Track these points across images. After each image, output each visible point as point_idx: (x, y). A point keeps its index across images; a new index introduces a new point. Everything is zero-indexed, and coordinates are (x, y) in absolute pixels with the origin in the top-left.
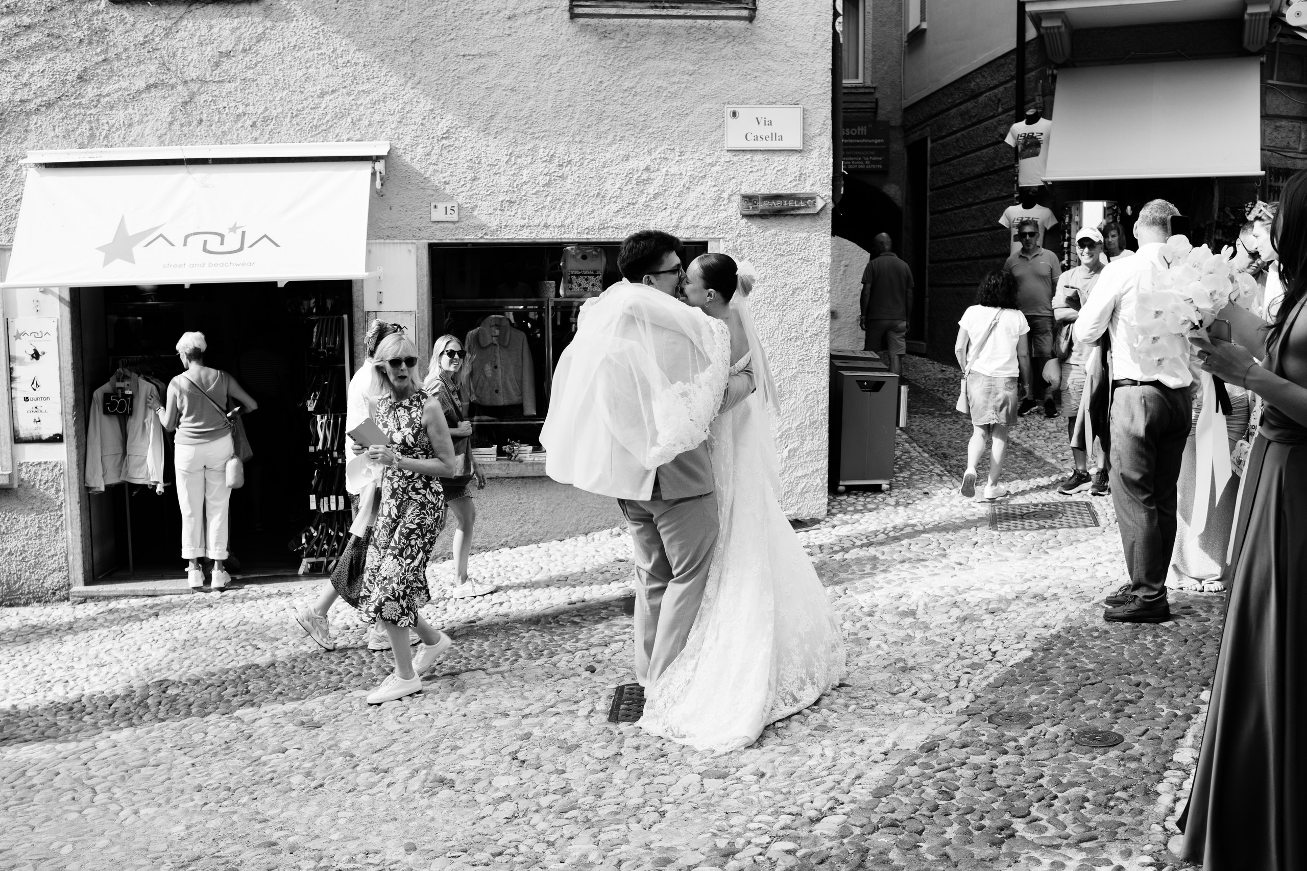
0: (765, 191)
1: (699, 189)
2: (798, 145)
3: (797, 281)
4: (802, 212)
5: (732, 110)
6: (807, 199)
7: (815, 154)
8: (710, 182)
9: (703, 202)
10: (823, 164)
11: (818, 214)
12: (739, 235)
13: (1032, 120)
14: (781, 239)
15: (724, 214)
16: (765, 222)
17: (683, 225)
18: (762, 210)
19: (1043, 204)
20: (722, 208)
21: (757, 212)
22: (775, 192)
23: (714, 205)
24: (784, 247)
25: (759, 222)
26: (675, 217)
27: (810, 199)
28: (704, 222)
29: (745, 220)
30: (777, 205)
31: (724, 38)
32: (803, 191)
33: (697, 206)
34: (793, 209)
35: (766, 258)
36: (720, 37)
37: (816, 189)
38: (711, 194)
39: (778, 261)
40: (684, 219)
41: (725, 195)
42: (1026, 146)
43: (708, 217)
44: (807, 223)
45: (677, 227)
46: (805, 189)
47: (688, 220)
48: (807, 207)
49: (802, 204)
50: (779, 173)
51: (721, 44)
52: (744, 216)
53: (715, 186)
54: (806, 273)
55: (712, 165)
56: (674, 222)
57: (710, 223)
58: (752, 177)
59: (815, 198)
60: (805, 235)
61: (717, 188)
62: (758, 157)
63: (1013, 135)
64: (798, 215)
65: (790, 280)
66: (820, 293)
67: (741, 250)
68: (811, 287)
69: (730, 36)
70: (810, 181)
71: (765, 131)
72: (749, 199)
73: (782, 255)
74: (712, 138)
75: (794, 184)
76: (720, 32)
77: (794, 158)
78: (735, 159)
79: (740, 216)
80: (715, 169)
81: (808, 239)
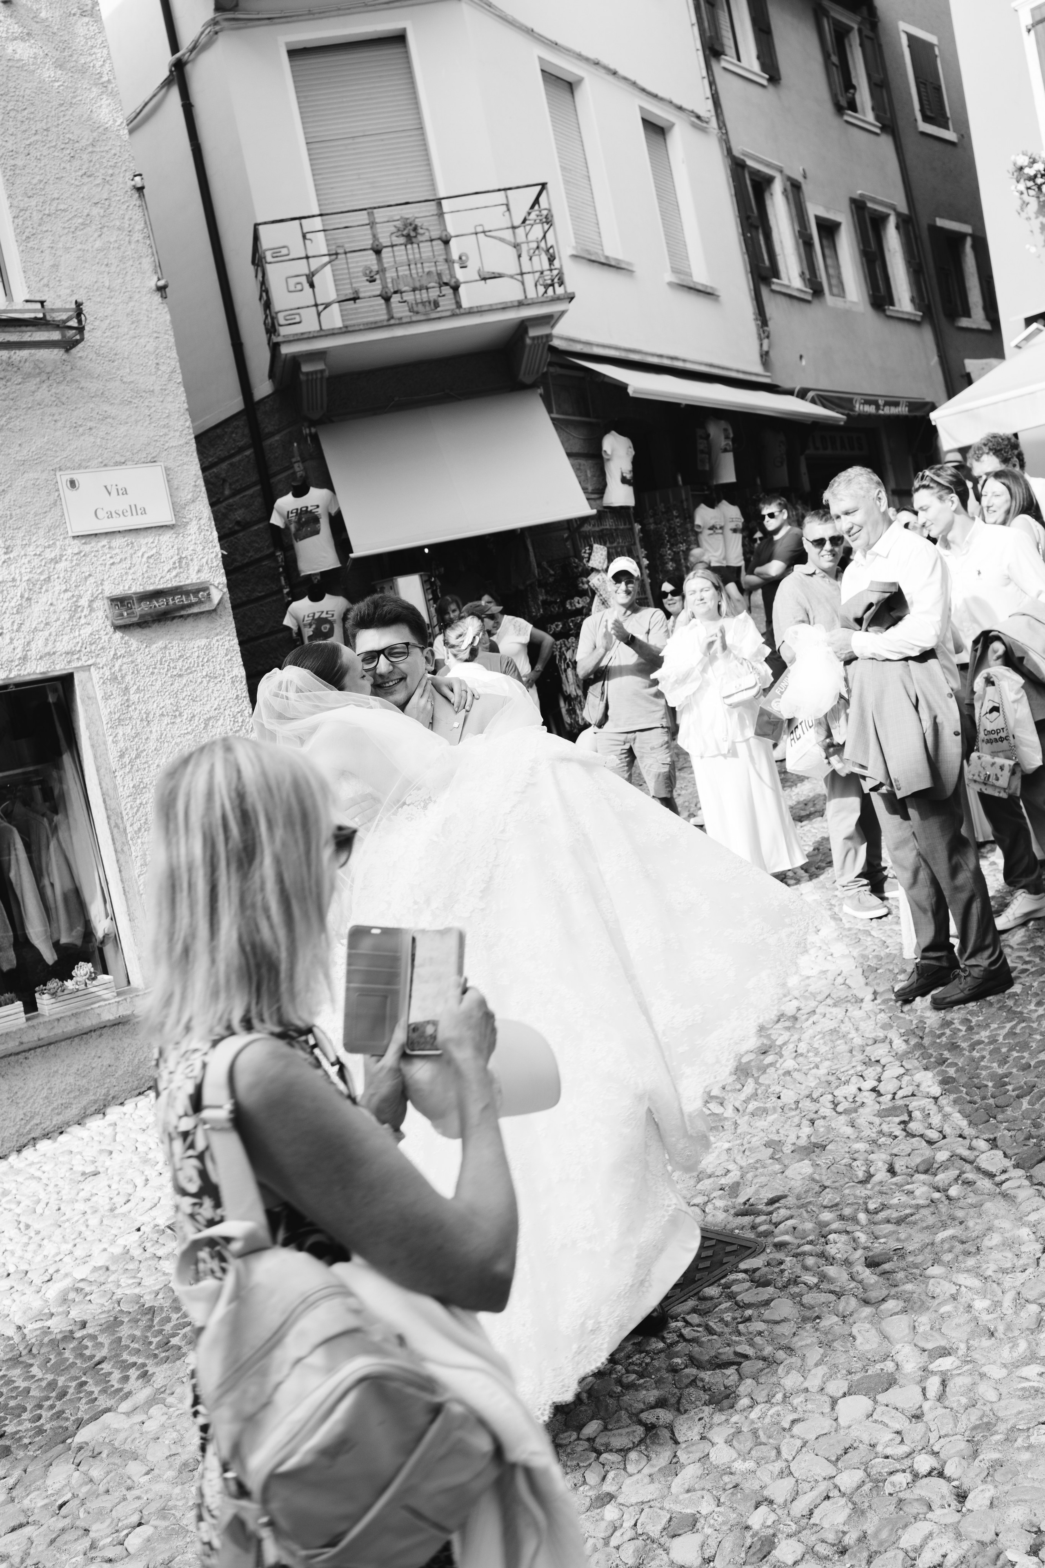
0: (137, 588)
1: (44, 598)
2: (167, 517)
3: (207, 708)
4: (195, 610)
5: (69, 477)
6: (196, 592)
7: (193, 528)
8: (57, 586)
9: (55, 617)
10: (206, 540)
11: (215, 610)
12: (115, 657)
13: (300, 492)
14: (174, 652)
15: (88, 630)
16: (147, 633)
17: (32, 654)
18: (141, 616)
19: (334, 593)
20: (83, 621)
21: (135, 620)
22: (151, 588)
23: (71, 618)
24: (180, 663)
25: (139, 633)
26: (19, 644)
27: (201, 590)
28: (63, 645)
29: (118, 634)
30: (160, 604)
31: (35, 376)
32: (188, 582)
33: (47, 624)
34: (184, 607)
35: (159, 683)
36: (28, 376)
37: (205, 576)
38: (63, 603)
39: (176, 684)
40: (33, 645)
41: (84, 602)
42: (300, 524)
43: (66, 638)
44: (203, 624)
45: (24, 659)
46: (190, 578)
47: (38, 646)
48: (200, 602)
49: (193, 599)
50: (151, 561)
51: (32, 384)
52: (117, 628)
53: (66, 591)
54: (216, 694)
55: (56, 561)
56: (19, 653)
57: (71, 645)
58: (116, 571)
59: (205, 589)
60: (203, 642)
61: (69, 594)
62: (118, 541)
63: (280, 514)
64: (189, 615)
65: (197, 708)
66: (240, 720)
67: (123, 677)
68: (227, 712)
69: (41, 372)
70: (194, 567)
71: (119, 503)
72: (120, 602)
73: (180, 676)
74: (48, 522)
75: (174, 573)
76: (27, 367)
77: (166, 538)
78: (87, 548)
79: (110, 629)
80: (61, 566)
81: (208, 647)
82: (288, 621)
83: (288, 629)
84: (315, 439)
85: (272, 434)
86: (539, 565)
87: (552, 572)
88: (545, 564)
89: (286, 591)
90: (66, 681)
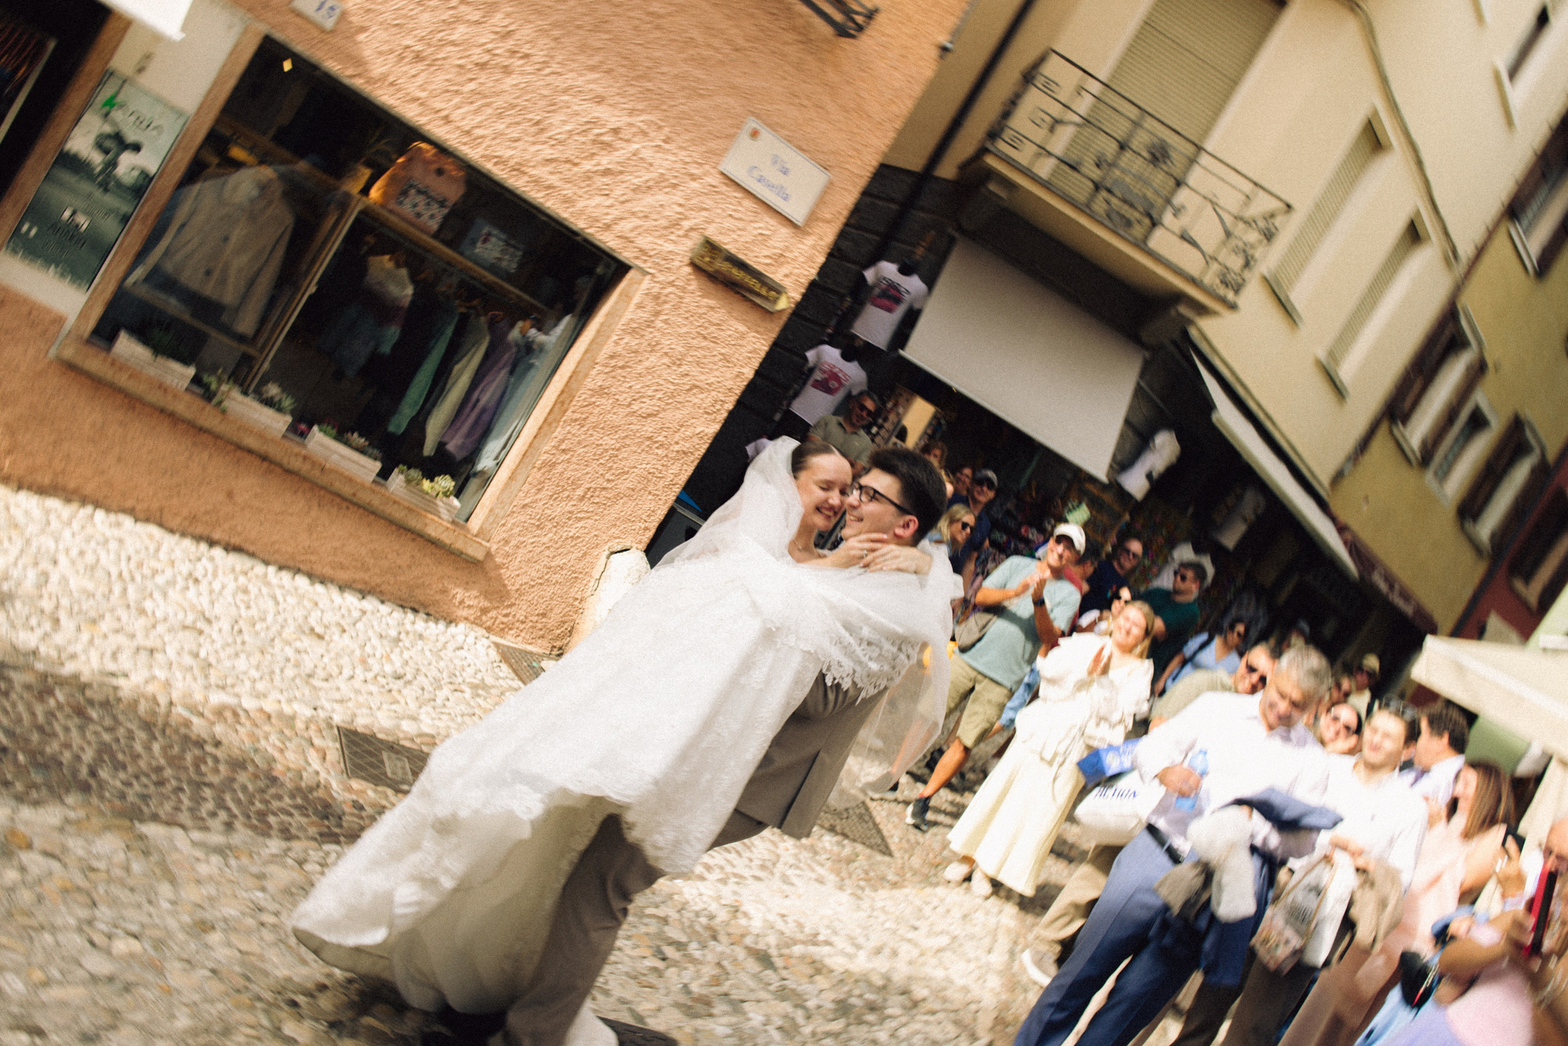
0: (732, 248)
1: (661, 197)
2: (798, 215)
3: (703, 377)
4: (758, 301)
5: (754, 125)
6: (771, 288)
7: (810, 241)
8: (678, 197)
9: (655, 217)
10: (811, 259)
11: (771, 313)
12: (671, 284)
13: (905, 271)
14: (715, 317)
15: (670, 247)
16: (710, 286)
17: (617, 228)
18: (717, 271)
20: (672, 237)
21: (710, 269)
22: (741, 256)
23: (666, 228)
24: (713, 329)
25: (704, 280)
26: (614, 213)
27: (777, 290)
28: (643, 242)
29: (688, 269)
30: (737, 274)
31: (800, 33)
32: (771, 276)
33: (646, 217)
34: (752, 291)
35: (685, 330)
36: (794, 29)
37: (787, 283)
38: (672, 212)
39: (695, 341)
40: (622, 223)
41: (686, 224)
42: (885, 294)
43: (650, 239)
44: (754, 316)
45: (608, 227)
46: (777, 275)
47: (625, 226)
48: (766, 298)
49: (764, 292)
50: (760, 238)
51: (790, 37)
52: (693, 264)
53: (680, 205)
54: (717, 373)
55: (694, 178)
56: (608, 219)
57: (650, 246)
58: (729, 223)
59: (779, 292)
60: (742, 328)
61: (680, 209)
62: (748, 203)
63: (877, 274)
64: (751, 301)
65: (695, 371)
66: (718, 407)
67: (665, 302)
68: (714, 393)
69: (805, 34)
70: (785, 270)
71: (773, 175)
72: (711, 247)
73: (705, 338)
74: (713, 145)
75: (768, 261)
76: (799, 22)
77: (785, 231)
78: (724, 188)
79: (687, 260)
80: (694, 185)
81: (743, 336)
82: (810, 355)
83: (806, 359)
84: (952, 241)
85: (922, 209)
86: (1029, 483)
87: (1034, 494)
88: (1034, 483)
89: (830, 331)
90: (621, 269)
